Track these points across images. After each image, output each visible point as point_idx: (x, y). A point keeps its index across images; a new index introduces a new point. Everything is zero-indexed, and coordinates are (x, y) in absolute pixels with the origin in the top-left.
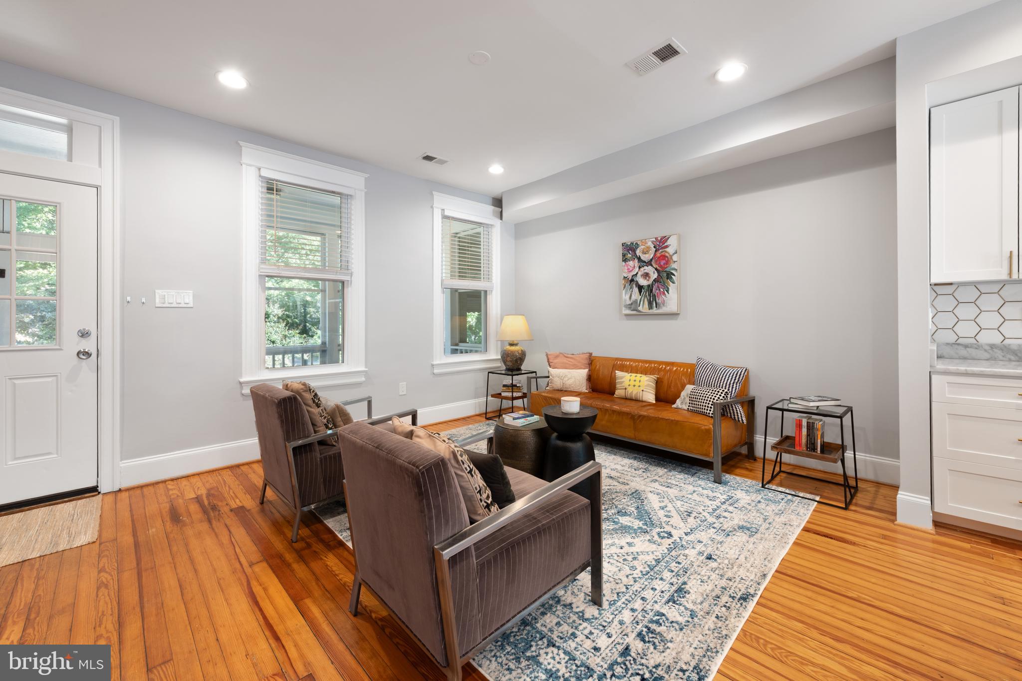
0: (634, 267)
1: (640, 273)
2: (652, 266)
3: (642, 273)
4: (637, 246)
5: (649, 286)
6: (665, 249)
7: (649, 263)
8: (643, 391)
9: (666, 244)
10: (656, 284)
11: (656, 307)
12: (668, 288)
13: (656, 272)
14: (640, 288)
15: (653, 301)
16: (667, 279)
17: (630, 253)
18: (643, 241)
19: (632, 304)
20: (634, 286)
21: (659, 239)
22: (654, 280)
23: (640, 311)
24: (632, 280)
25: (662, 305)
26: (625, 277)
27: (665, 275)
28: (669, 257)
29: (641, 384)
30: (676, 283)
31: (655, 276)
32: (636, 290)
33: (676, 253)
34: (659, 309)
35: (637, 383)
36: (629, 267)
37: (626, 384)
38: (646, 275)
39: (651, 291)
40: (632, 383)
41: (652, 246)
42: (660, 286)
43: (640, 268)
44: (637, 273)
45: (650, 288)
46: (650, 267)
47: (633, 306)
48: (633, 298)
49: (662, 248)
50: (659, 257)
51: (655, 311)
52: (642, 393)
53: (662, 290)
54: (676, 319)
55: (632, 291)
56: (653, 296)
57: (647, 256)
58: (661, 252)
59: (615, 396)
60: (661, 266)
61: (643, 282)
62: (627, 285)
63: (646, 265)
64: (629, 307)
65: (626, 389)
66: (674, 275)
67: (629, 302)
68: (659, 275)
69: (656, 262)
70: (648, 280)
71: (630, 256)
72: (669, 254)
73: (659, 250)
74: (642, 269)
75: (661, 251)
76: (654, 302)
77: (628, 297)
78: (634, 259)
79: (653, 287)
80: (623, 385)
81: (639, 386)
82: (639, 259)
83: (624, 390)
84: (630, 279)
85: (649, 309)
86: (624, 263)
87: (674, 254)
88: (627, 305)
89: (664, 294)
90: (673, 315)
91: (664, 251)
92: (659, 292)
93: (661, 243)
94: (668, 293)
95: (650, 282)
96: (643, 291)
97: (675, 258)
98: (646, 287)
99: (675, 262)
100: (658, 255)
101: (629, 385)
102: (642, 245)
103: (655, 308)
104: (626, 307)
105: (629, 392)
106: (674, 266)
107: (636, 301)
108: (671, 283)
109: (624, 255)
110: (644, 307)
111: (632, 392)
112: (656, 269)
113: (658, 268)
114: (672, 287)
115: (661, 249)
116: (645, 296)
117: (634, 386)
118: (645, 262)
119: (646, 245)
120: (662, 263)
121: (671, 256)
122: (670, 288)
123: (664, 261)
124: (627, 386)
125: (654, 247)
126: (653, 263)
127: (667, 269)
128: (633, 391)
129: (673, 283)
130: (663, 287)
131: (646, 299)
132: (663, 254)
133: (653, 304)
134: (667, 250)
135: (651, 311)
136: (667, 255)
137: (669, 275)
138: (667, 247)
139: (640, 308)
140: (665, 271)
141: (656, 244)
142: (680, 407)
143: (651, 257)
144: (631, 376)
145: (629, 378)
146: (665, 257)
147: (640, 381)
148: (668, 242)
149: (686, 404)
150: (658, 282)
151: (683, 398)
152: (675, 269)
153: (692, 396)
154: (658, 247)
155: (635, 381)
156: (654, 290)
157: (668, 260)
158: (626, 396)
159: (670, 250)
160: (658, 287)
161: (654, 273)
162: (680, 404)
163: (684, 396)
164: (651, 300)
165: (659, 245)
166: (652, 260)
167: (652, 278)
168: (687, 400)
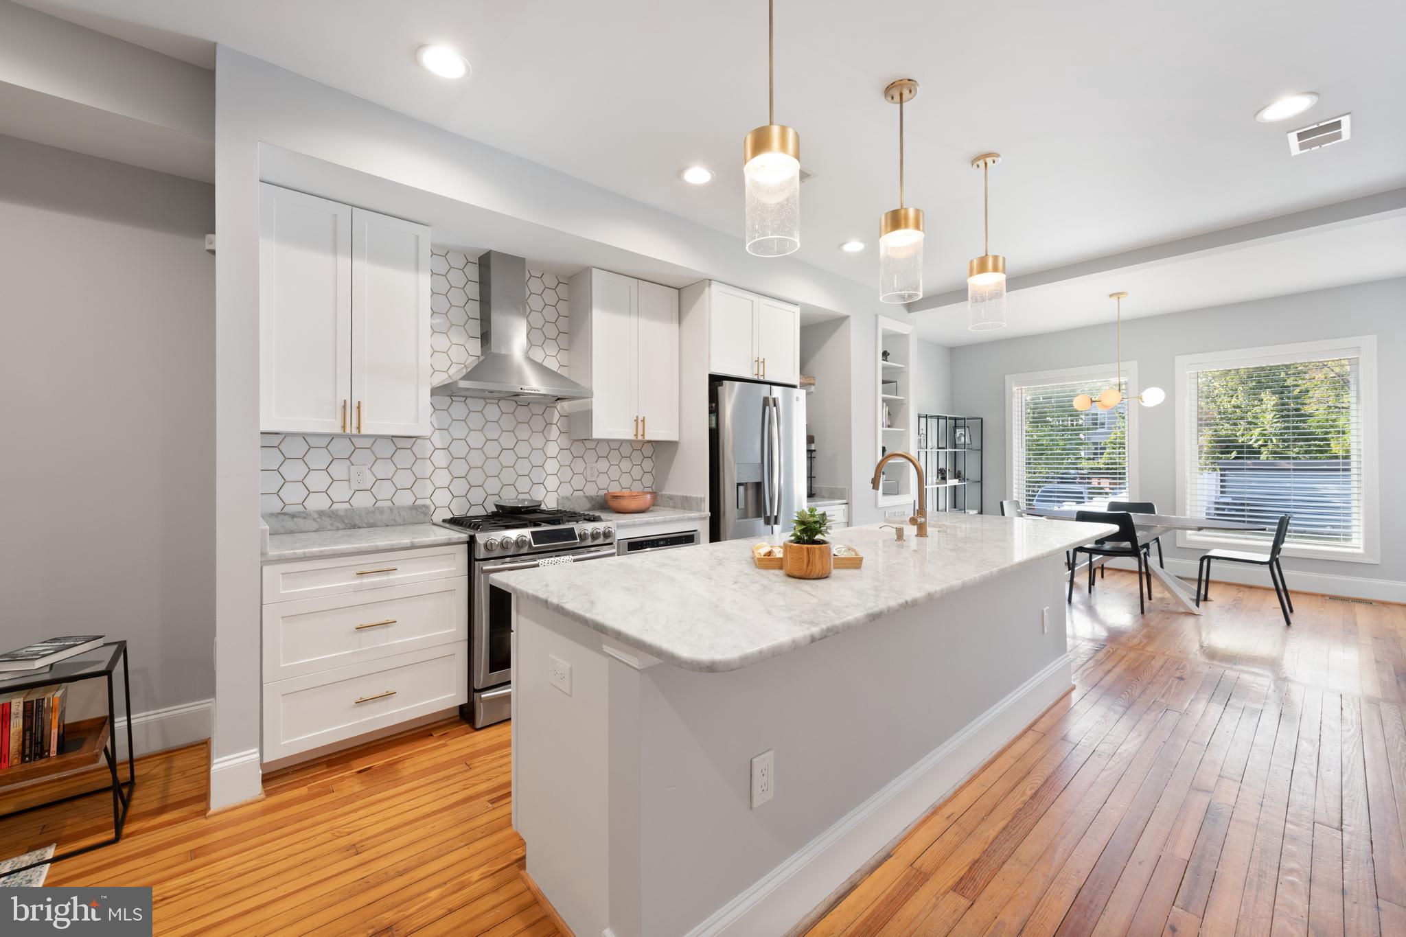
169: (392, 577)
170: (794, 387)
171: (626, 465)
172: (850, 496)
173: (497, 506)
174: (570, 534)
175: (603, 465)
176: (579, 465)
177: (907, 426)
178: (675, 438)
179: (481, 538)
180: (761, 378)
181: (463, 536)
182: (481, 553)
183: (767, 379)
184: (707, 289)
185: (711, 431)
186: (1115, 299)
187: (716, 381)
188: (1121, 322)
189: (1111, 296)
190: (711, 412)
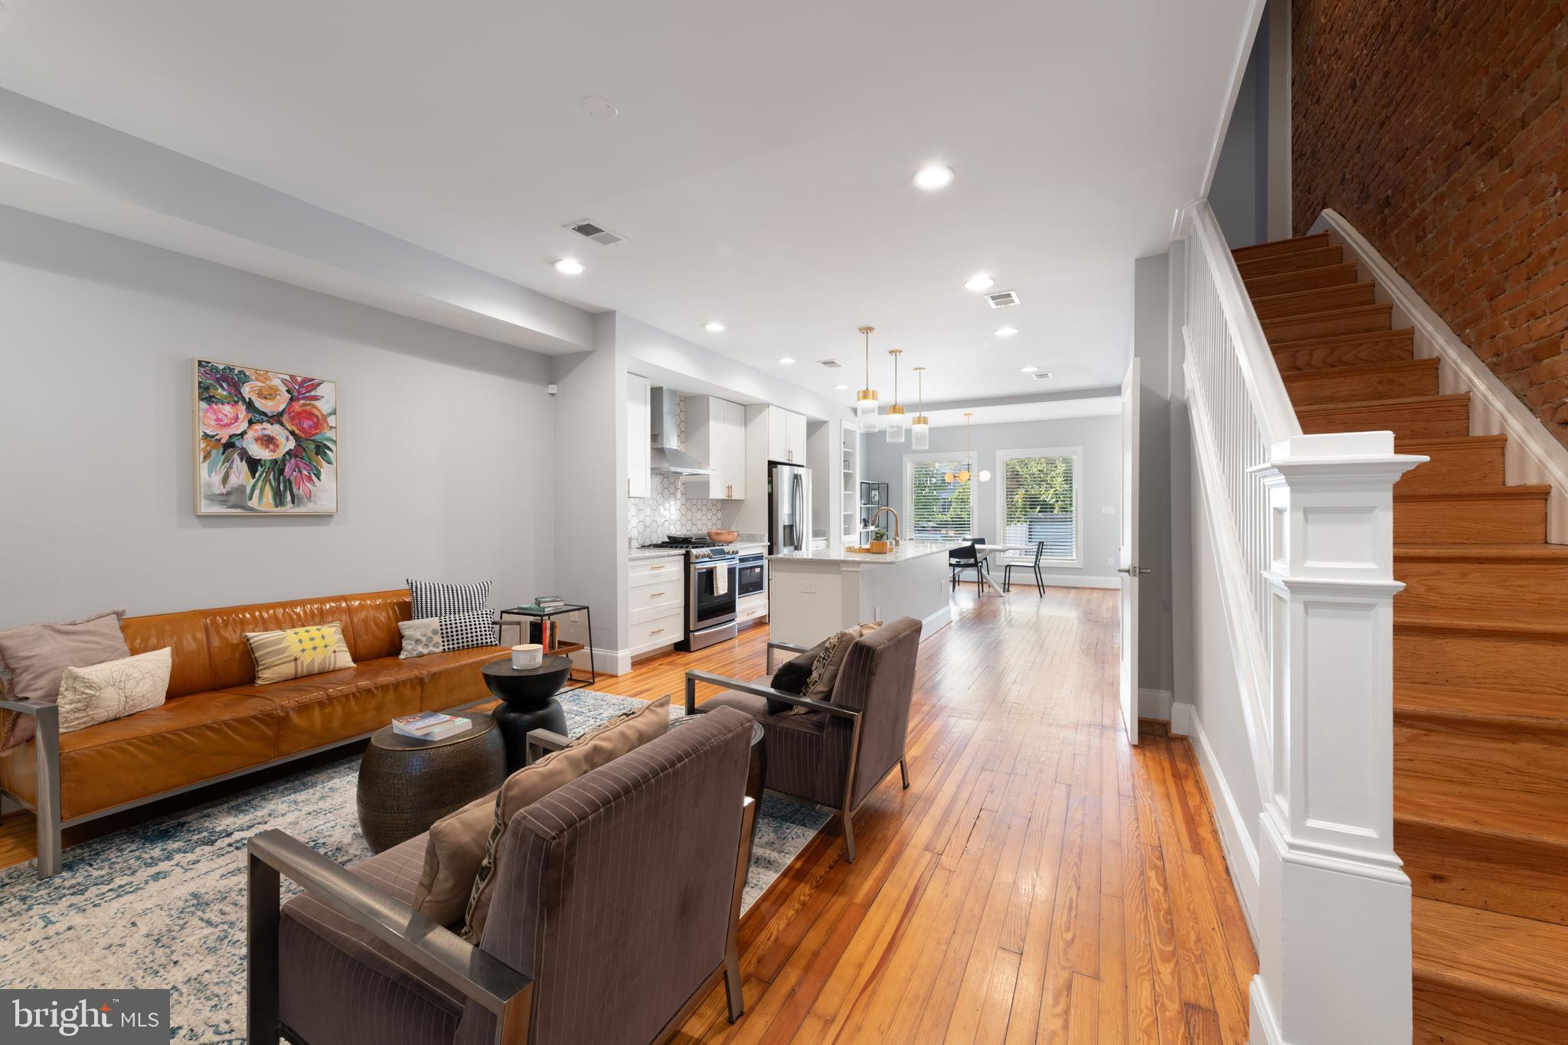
0: (236, 419)
1: (251, 434)
2: (282, 424)
3: (260, 433)
4: (243, 378)
5: (275, 462)
6: (313, 402)
7: (276, 418)
8: (335, 652)
9: (313, 393)
10: (293, 460)
11: (293, 502)
12: (319, 472)
13: (291, 437)
14: (253, 464)
15: (285, 491)
16: (317, 454)
17: (222, 387)
18: (262, 372)
19: (229, 494)
20: (236, 456)
21: (299, 379)
22: (287, 453)
23: (252, 509)
24: (229, 446)
25: (305, 499)
26: (206, 436)
27: (313, 446)
28: (320, 417)
29: (327, 641)
30: (334, 463)
31: (291, 444)
32: (241, 467)
33: (334, 413)
34: (298, 506)
35: (319, 643)
36: (220, 416)
37: (295, 649)
38: (268, 441)
39: (281, 472)
40: (308, 645)
41: (283, 389)
42: (301, 465)
43: (251, 423)
44: (244, 433)
45: (278, 467)
46: (277, 426)
47: (233, 499)
48: (234, 481)
49: (305, 398)
50: (298, 413)
51: (289, 508)
52: (335, 656)
53: (305, 472)
54: (327, 524)
55: (230, 467)
56: (285, 482)
57: (270, 403)
58: (304, 405)
59: (259, 682)
60: (302, 429)
61: (258, 452)
62: (214, 452)
63: (268, 422)
64: (224, 499)
65: (296, 660)
66: (331, 450)
67: (219, 489)
68: (298, 445)
69: (292, 419)
70: (274, 452)
71: (225, 393)
72: (319, 411)
73: (298, 399)
74: (258, 427)
75: (302, 402)
76: (289, 492)
77: (216, 478)
78: (236, 403)
79: (285, 465)
80: (285, 655)
81: (326, 646)
82: (250, 405)
83: (293, 663)
84: (223, 441)
85: (277, 506)
86: (204, 405)
87: (330, 414)
88: (214, 495)
89: (310, 479)
90: (324, 518)
91: (309, 404)
92: (299, 475)
93: (302, 390)
94: (319, 479)
95: (279, 454)
96: (260, 469)
97: (331, 421)
98: (268, 464)
99: (331, 428)
100: (297, 407)
101: (303, 651)
102: (257, 379)
103: (290, 505)
104: (212, 500)
105: (306, 663)
106: (330, 434)
107: (241, 489)
108: (324, 463)
109: (204, 388)
110: (263, 501)
111: (313, 659)
112: (292, 433)
113: (297, 432)
114: (325, 469)
115: (302, 399)
116: (266, 480)
117: (315, 648)
118: (265, 414)
119: (268, 383)
120: (306, 424)
121: (325, 418)
122: (321, 470)
123: (310, 423)
124: (298, 654)
125: (288, 391)
126: (285, 419)
127: (318, 438)
128: (311, 660)
129: (329, 463)
130: (308, 468)
131: (268, 487)
132: (308, 408)
133: (285, 497)
134: (317, 403)
135: (280, 509)
136: (315, 412)
137: (321, 449)
138: (316, 398)
139: (254, 503)
140: (313, 441)
141: (290, 386)
142: (425, 652)
143: (281, 409)
144: (296, 633)
145: (296, 638)
146: (310, 415)
147: (323, 637)
148: (319, 391)
149: (436, 645)
150: (296, 456)
151: (424, 639)
152: (332, 440)
153: (444, 631)
154: (296, 394)
155: (312, 639)
156: (286, 470)
157: (318, 423)
158: (296, 673)
159: (323, 406)
160: (297, 466)
161: (287, 439)
162: (421, 649)
163: (424, 635)
164: (282, 488)
165: (298, 391)
166: (281, 414)
167: (281, 447)
168: (438, 639)
169: (662, 571)
170: (802, 466)
171: (709, 515)
172: (829, 536)
173: (669, 537)
174: (722, 552)
175: (699, 515)
176: (689, 514)
177: (854, 490)
178: (743, 498)
179: (694, 551)
180: (790, 462)
181: (683, 551)
182: (693, 560)
183: (794, 463)
184: (767, 410)
185: (769, 493)
186: (967, 416)
187: (772, 465)
188: (971, 426)
189: (965, 415)
190: (769, 483)
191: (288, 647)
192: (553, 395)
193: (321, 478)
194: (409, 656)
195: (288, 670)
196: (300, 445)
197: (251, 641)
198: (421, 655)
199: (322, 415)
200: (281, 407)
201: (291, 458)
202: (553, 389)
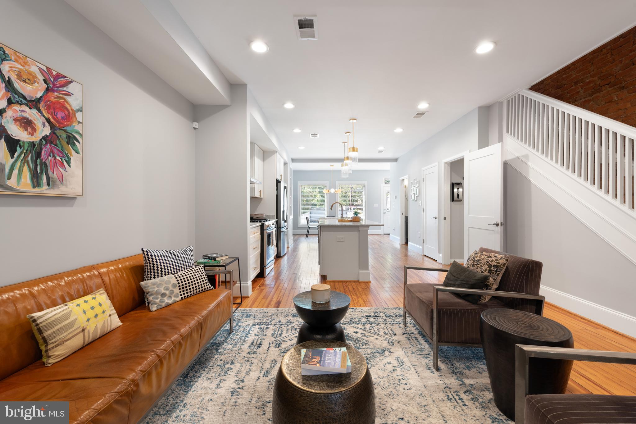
1: (9, 114)
2: (39, 110)
3: (19, 115)
4: (3, 55)
5: (32, 144)
6: (65, 97)
7: (34, 104)
8: (110, 315)
9: (65, 89)
10: (48, 146)
11: (48, 185)
12: (70, 159)
13: (47, 124)
14: (12, 144)
15: (41, 173)
16: (68, 143)
18: (21, 56)
21: (54, 73)
22: (44, 138)
23: (10, 189)
25: (58, 182)
27: (65, 136)
28: (70, 111)
30: (81, 152)
31: (47, 131)
33: (81, 110)
34: (53, 188)
35: (97, 310)
37: (82, 320)
38: (26, 124)
39: (38, 155)
40: (90, 314)
41: (41, 78)
42: (56, 151)
43: (10, 102)
45: (35, 150)
46: (34, 111)
49: (59, 92)
50: (53, 104)
51: (44, 190)
53: (58, 158)
54: (72, 206)
56: (41, 165)
57: (28, 87)
58: (58, 97)
59: (48, 362)
60: (56, 119)
63: (27, 105)
65: (83, 330)
66: (79, 142)
68: (53, 133)
69: (48, 108)
70: (32, 135)
72: (70, 106)
73: (53, 91)
74: (17, 108)
75: (56, 94)
76: (44, 175)
79: (41, 149)
80: (74, 328)
81: (104, 312)
82: (9, 85)
83: (81, 334)
85: (33, 187)
87: (78, 111)
89: (62, 164)
90: (69, 199)
91: (62, 98)
92: (53, 160)
93: (57, 83)
94: (69, 166)
95: (36, 138)
96: (19, 150)
97: (79, 116)
98: (26, 146)
99: (79, 122)
100: (52, 98)
101: (88, 320)
102: (16, 61)
103: (45, 187)
105: (91, 331)
106: (78, 127)
108: (74, 152)
110: (21, 181)
111: (96, 326)
112: (48, 120)
113: (52, 120)
114: (74, 157)
115: (56, 91)
116: (24, 162)
117: (96, 316)
118: (23, 97)
119: (26, 67)
120: (59, 114)
121: (74, 112)
122: (71, 157)
124: (84, 324)
125: (45, 81)
126: (42, 106)
127: (68, 129)
128: (94, 327)
129: (77, 152)
130: (61, 155)
131: (26, 168)
132: (61, 101)
133: (41, 179)
134: (68, 98)
135: (37, 191)
136: (67, 106)
137: (71, 140)
138: (69, 94)
139: (12, 183)
140: (65, 131)
141: (47, 77)
142: (170, 302)
143: (38, 96)
144: (78, 305)
145: (78, 310)
146: (63, 107)
147: (100, 304)
148: (70, 88)
149: (176, 296)
150: (51, 143)
151: (167, 292)
152: (79, 133)
153: (181, 284)
154: (51, 86)
155: (92, 308)
156: (43, 154)
157: (69, 116)
158: (84, 342)
159: (73, 102)
160: (52, 151)
161: (44, 125)
162: (167, 301)
163: (167, 289)
164: (39, 171)
165: (53, 83)
166: (39, 100)
167: (38, 131)
168: (177, 291)
169: (256, 234)
178: (263, 197)
179: (266, 223)
180: (281, 181)
181: (260, 224)
182: (265, 228)
184: (277, 153)
185: (277, 195)
187: (278, 181)
189: (330, 166)
190: (276, 190)
191: (76, 319)
192: (195, 128)
193: (71, 164)
194: (159, 307)
195: (77, 342)
196: (54, 133)
197: (38, 322)
198: (169, 305)
199: (72, 110)
200: (39, 95)
201: (47, 143)
202: (196, 125)
